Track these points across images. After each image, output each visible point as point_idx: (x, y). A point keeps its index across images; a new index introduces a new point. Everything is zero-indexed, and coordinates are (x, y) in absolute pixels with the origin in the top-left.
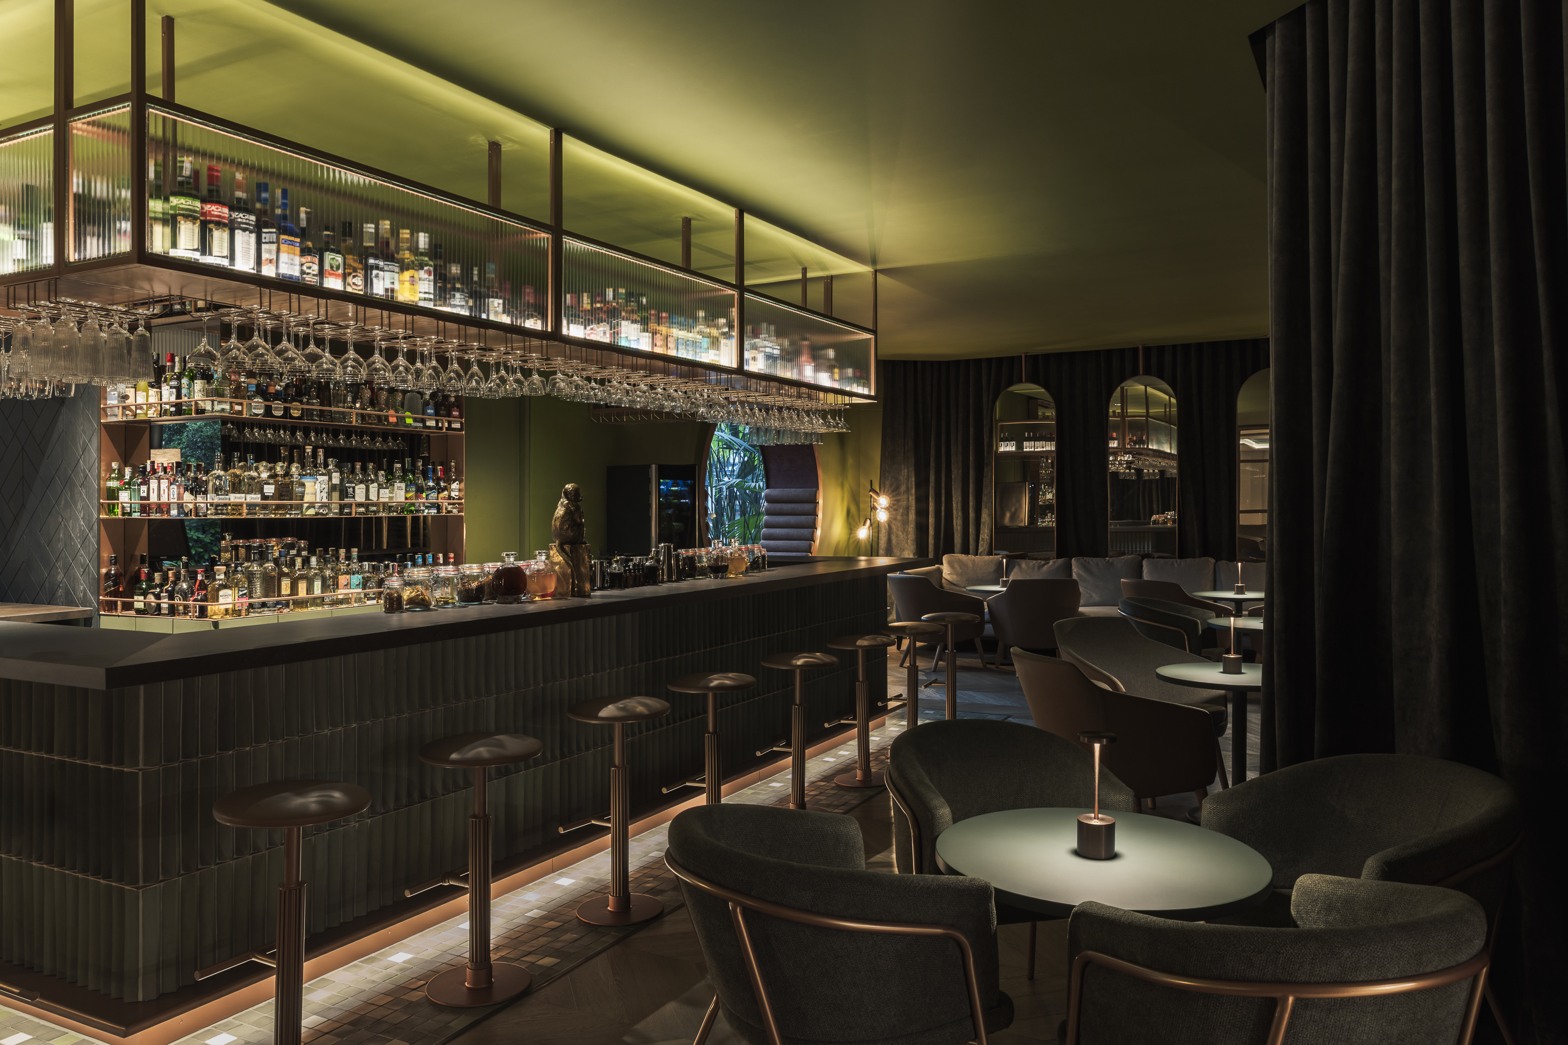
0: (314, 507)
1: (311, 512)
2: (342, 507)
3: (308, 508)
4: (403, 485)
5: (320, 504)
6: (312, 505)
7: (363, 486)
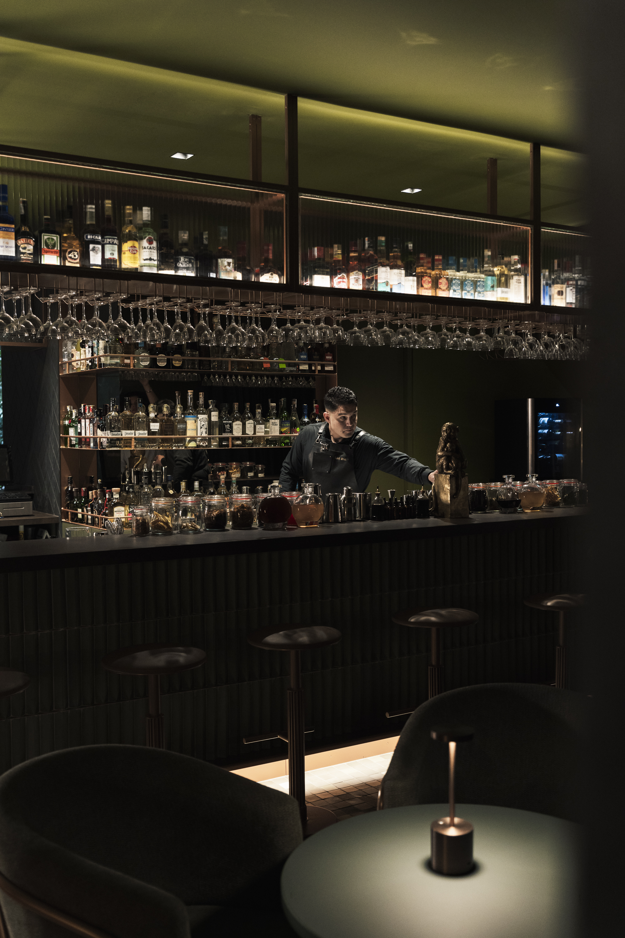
0: (195, 441)
1: (192, 444)
2: (221, 440)
3: (190, 441)
4: (277, 421)
5: (200, 438)
6: (193, 439)
7: (239, 422)
